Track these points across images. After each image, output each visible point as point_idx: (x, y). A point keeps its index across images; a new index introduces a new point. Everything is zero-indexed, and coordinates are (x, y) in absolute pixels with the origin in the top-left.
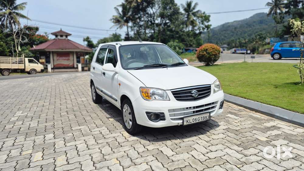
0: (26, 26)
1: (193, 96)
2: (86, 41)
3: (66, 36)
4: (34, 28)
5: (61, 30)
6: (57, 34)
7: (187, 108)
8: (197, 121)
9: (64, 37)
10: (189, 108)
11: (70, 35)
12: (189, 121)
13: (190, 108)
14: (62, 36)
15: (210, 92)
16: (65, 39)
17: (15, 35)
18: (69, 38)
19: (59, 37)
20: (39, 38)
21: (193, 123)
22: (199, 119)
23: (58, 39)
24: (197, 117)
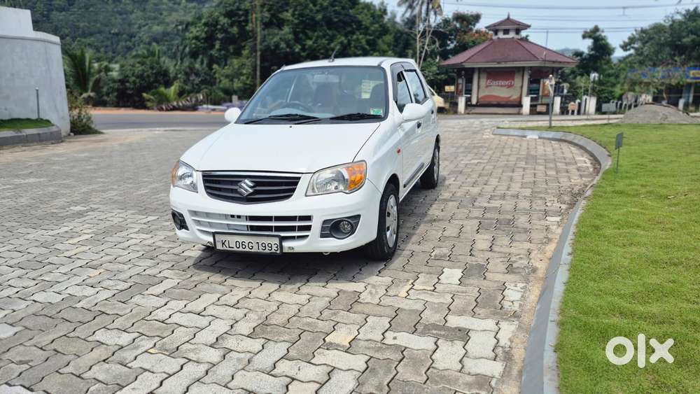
0: (457, 14)
1: (240, 193)
2: (590, 37)
3: (518, 31)
4: (472, 16)
5: (508, 19)
6: (498, 27)
7: (233, 216)
8: (247, 249)
9: (512, 35)
10: (236, 217)
11: (527, 27)
12: (226, 244)
13: (239, 217)
14: (506, 32)
15: (293, 190)
16: (513, 38)
17: (418, 36)
18: (523, 34)
19: (501, 35)
20: (476, 39)
21: (235, 249)
22: (250, 245)
23: (499, 38)
24: (246, 240)
